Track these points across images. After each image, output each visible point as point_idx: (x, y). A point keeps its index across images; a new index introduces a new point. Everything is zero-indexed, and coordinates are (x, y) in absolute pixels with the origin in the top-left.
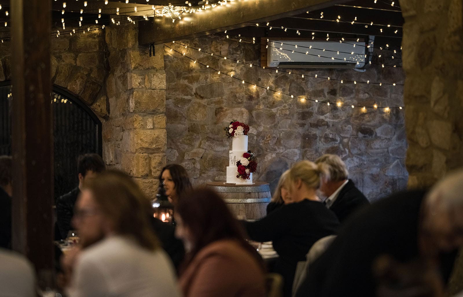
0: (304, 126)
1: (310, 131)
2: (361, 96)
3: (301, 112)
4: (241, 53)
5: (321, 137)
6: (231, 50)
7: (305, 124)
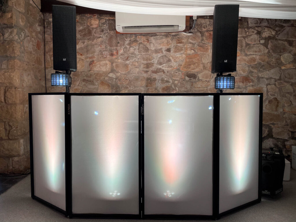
0: (147, 73)
1: (151, 76)
2: (189, 52)
3: (146, 63)
4: (107, 26)
5: (159, 80)
6: (100, 24)
7: (148, 71)
